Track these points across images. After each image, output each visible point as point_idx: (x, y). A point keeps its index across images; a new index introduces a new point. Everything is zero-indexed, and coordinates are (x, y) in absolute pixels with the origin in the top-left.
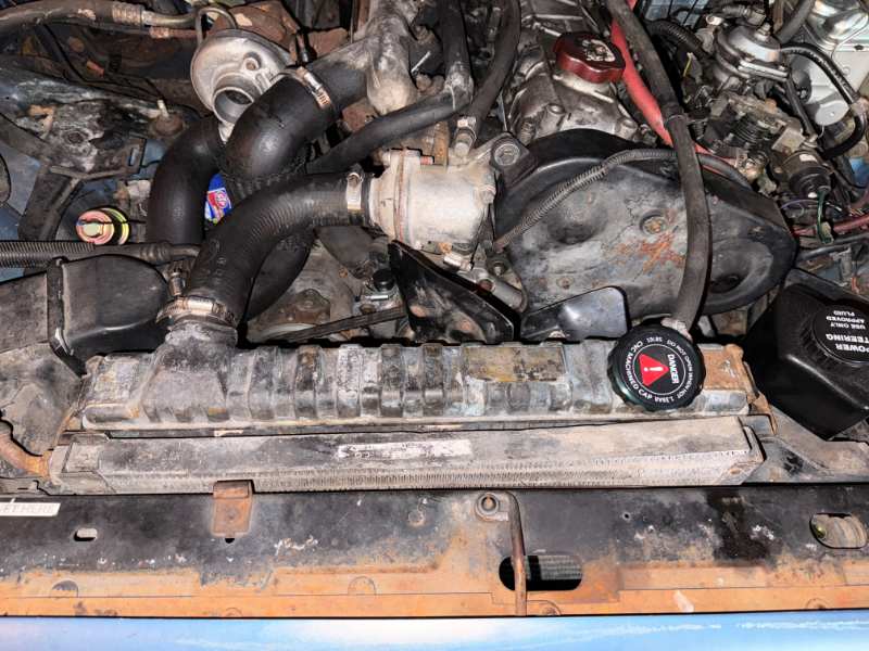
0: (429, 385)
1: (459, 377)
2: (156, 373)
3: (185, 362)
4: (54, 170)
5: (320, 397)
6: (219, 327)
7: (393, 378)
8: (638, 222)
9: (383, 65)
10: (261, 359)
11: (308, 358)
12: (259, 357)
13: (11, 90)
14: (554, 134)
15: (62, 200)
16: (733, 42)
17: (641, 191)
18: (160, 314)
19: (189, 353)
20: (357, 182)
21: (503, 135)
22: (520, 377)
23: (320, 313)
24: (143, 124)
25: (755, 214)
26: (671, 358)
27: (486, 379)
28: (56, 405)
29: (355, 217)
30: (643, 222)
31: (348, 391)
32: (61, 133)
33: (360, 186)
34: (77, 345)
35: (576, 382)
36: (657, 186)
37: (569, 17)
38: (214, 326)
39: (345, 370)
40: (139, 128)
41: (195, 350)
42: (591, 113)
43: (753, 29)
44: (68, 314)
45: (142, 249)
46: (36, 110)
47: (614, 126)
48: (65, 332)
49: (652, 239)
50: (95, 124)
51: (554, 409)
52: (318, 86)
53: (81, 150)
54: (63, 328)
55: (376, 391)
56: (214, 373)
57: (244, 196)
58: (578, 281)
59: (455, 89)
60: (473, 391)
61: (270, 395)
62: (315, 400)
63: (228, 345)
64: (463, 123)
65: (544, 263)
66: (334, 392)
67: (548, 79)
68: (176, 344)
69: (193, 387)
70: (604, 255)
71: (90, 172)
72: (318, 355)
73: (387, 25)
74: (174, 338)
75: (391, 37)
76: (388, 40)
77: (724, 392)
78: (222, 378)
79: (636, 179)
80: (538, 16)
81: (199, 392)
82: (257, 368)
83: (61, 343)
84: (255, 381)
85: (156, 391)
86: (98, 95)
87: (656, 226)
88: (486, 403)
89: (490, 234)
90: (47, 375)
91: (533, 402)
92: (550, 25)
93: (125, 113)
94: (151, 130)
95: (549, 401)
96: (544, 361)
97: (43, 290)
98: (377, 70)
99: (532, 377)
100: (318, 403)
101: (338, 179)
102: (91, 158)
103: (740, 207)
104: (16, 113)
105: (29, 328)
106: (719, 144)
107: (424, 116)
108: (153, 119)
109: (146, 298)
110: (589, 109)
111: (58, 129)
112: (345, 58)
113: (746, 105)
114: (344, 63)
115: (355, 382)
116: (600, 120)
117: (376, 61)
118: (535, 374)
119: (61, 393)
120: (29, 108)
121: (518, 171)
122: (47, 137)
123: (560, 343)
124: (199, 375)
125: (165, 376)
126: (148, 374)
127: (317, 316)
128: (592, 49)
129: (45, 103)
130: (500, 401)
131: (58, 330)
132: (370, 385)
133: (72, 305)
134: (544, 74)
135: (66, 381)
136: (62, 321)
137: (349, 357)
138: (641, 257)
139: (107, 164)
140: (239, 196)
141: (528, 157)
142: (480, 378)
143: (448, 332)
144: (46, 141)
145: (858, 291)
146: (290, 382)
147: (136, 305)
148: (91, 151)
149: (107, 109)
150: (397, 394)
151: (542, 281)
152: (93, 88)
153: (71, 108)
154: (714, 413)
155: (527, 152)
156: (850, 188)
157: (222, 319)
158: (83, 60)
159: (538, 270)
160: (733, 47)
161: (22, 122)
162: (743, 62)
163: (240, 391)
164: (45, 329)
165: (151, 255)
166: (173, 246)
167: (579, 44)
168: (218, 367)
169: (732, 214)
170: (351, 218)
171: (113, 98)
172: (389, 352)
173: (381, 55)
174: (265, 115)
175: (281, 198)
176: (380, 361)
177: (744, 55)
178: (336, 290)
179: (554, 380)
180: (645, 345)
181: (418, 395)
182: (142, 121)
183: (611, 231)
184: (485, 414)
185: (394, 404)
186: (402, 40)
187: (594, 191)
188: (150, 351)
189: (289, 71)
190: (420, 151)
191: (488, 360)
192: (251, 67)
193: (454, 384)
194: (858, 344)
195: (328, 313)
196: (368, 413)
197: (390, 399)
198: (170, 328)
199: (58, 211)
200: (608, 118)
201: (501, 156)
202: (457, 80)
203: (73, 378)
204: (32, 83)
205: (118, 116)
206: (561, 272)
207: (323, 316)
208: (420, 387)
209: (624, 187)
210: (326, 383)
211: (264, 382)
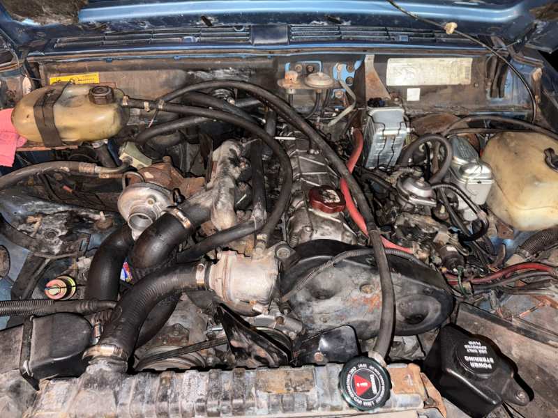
0: (235, 397)
1: (253, 390)
2: (79, 392)
3: (96, 385)
4: (36, 255)
5: (172, 406)
6: (117, 362)
7: (215, 392)
8: (358, 287)
9: (219, 206)
10: (139, 382)
11: (166, 381)
12: (138, 380)
13: (18, 208)
14: (309, 242)
15: (39, 272)
16: (405, 186)
17: (356, 272)
18: (85, 354)
19: (98, 379)
20: (203, 268)
21: (282, 242)
22: (289, 390)
23: (182, 338)
24: (90, 224)
25: (424, 282)
26: (372, 377)
27: (269, 392)
28: (19, 408)
29: (200, 287)
30: (361, 287)
31: (187, 402)
32: (43, 232)
33: (204, 270)
34: (36, 370)
35: (321, 392)
36: (365, 269)
37: (320, 173)
38: (114, 361)
39: (186, 388)
40: (88, 226)
41: (102, 377)
42: (328, 229)
43: (416, 179)
44: (32, 351)
45: (82, 303)
46: (31, 219)
47: (340, 235)
48: (30, 362)
49: (369, 296)
50: (63, 226)
51: (309, 409)
52: (184, 218)
53: (53, 241)
54: (29, 360)
55: (204, 401)
56: (112, 392)
57: (140, 277)
58: (332, 318)
59: (256, 218)
60: (261, 399)
61: (142, 404)
62: (168, 408)
63: (122, 373)
64: (259, 237)
65: (311, 309)
66: (179, 403)
67: (305, 211)
68: (92, 373)
69: (99, 401)
70: (344, 304)
71: (57, 255)
72: (172, 378)
73: (224, 182)
74: (91, 370)
75: (225, 190)
76: (223, 191)
77: (407, 395)
78: (116, 395)
79: (353, 266)
80: (303, 173)
81: (102, 404)
82: (136, 388)
83: (27, 370)
84: (134, 396)
85: (78, 404)
86: (66, 208)
87: (368, 290)
88: (269, 407)
89: (277, 294)
90: (16, 390)
91: (296, 405)
92: (309, 178)
93: (80, 218)
94: (95, 228)
95: (306, 405)
96: (303, 378)
97: (20, 336)
98: (216, 208)
99: (296, 390)
100: (170, 409)
101: (192, 266)
102: (59, 246)
103: (415, 279)
104: (19, 221)
105: (9, 360)
106: (404, 240)
107: (240, 232)
108: (96, 221)
109: (79, 339)
110: (327, 227)
111: (41, 230)
112: (200, 202)
113: (415, 220)
114: (199, 204)
115: (192, 395)
116: (333, 233)
117: (216, 203)
118: (297, 388)
119: (23, 400)
120: (27, 218)
121: (290, 261)
122: (35, 236)
123: (313, 366)
124: (103, 393)
125: (84, 394)
126: (74, 392)
127: (180, 340)
128: (328, 196)
129: (37, 214)
130: (277, 405)
131: (26, 362)
132: (201, 397)
133: (36, 345)
134: (303, 208)
135: (26, 392)
136: (29, 356)
137: (190, 379)
138: (365, 305)
139: (67, 250)
140: (138, 278)
141: (295, 254)
142: (265, 391)
143: (252, 356)
144: (34, 238)
145: (502, 315)
146: (155, 396)
147: (73, 343)
148: (59, 242)
149: (71, 216)
150: (216, 402)
151: (311, 318)
152: (64, 204)
153: (51, 217)
154: (403, 409)
155: (294, 252)
156: (488, 255)
157: (120, 356)
158: (61, 185)
159: (308, 312)
160: (405, 189)
161: (21, 227)
162: (411, 198)
163: (125, 402)
164: (18, 361)
165: (86, 307)
166: (100, 301)
167: (321, 193)
168: (114, 388)
169: (411, 282)
170: (199, 288)
171: (75, 209)
172: (213, 375)
173: (218, 200)
174: (154, 234)
175: (160, 279)
176: (208, 381)
177: (412, 194)
178: (194, 322)
179: (308, 391)
180: (357, 369)
181: (228, 403)
182: (90, 222)
183: (345, 292)
184: (269, 413)
185: (214, 410)
186: (231, 191)
187: (332, 271)
188: (77, 377)
189: (169, 209)
190: (237, 251)
191: (271, 379)
192: (150, 202)
193: (250, 396)
194: (483, 363)
195: (188, 338)
196: (199, 415)
197: (211, 406)
198: (90, 362)
199: (35, 279)
200: (337, 232)
201: (280, 254)
202: (258, 213)
203: (31, 390)
204: (30, 204)
205: (77, 220)
206: (321, 313)
207: (184, 340)
208: (230, 398)
209: (347, 270)
210: (175, 396)
211: (139, 397)
